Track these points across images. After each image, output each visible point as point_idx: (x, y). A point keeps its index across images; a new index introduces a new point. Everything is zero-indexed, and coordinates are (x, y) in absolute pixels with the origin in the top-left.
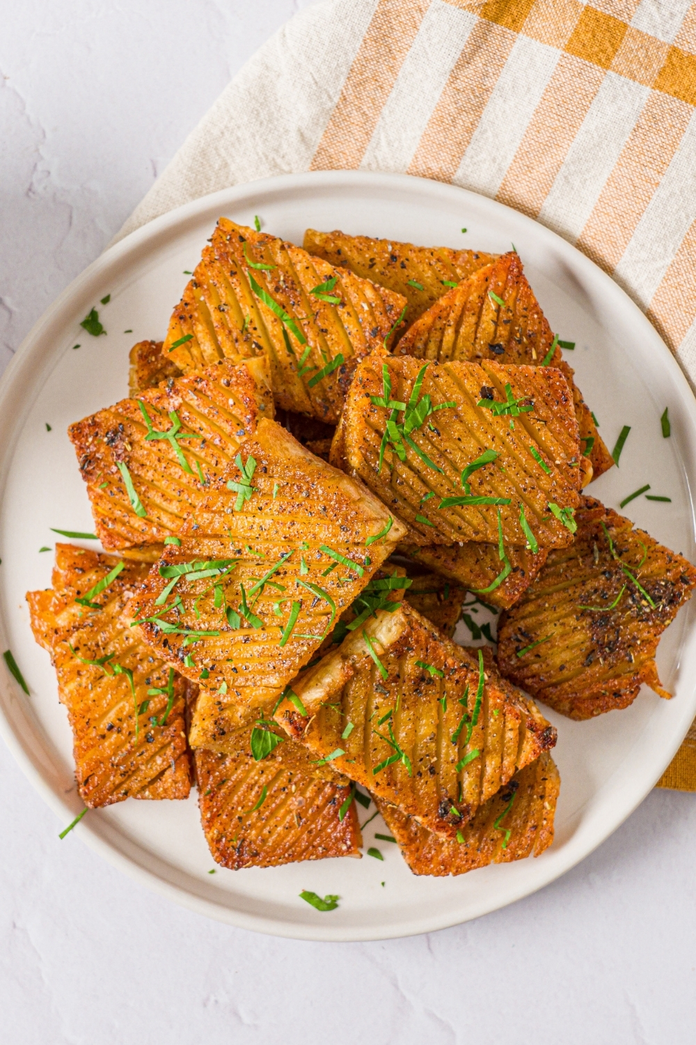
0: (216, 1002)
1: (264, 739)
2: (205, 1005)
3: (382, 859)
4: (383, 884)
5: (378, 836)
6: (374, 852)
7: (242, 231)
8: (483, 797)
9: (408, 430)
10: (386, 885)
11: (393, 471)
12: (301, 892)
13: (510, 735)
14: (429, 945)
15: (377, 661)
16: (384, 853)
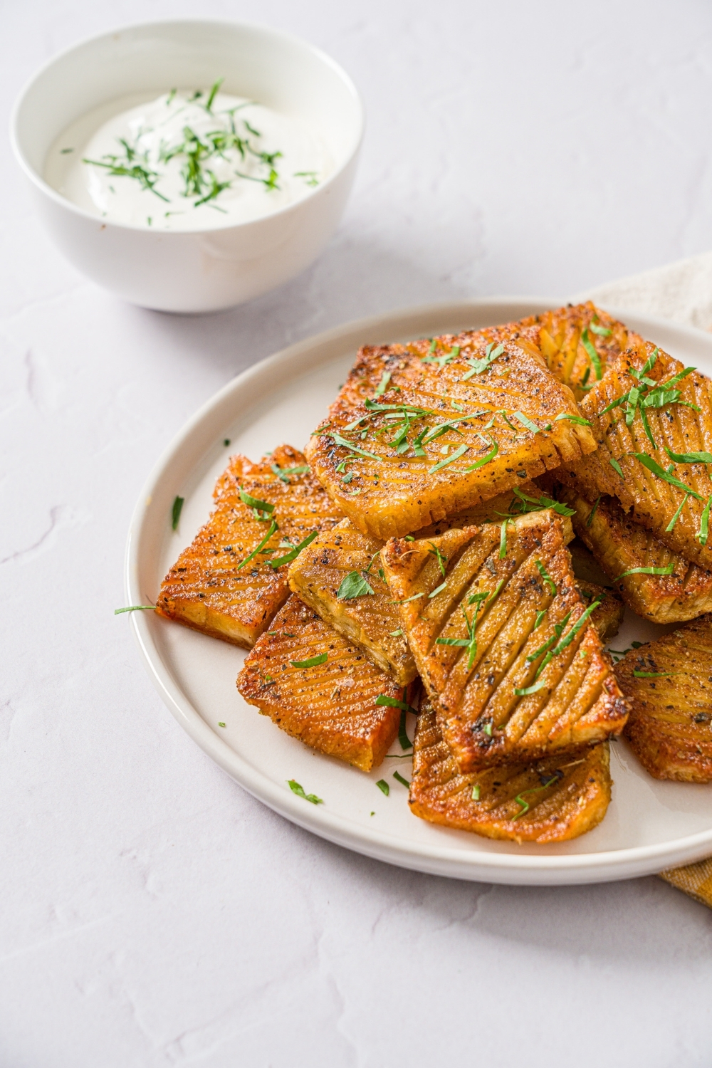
0: (135, 857)
1: (358, 584)
2: (121, 854)
3: (387, 795)
4: (373, 814)
5: (396, 775)
6: (383, 785)
7: (599, 313)
8: (524, 738)
9: (646, 404)
10: (374, 816)
11: (613, 426)
12: (290, 780)
13: (584, 690)
14: (375, 924)
15: (503, 541)
16: (392, 792)
